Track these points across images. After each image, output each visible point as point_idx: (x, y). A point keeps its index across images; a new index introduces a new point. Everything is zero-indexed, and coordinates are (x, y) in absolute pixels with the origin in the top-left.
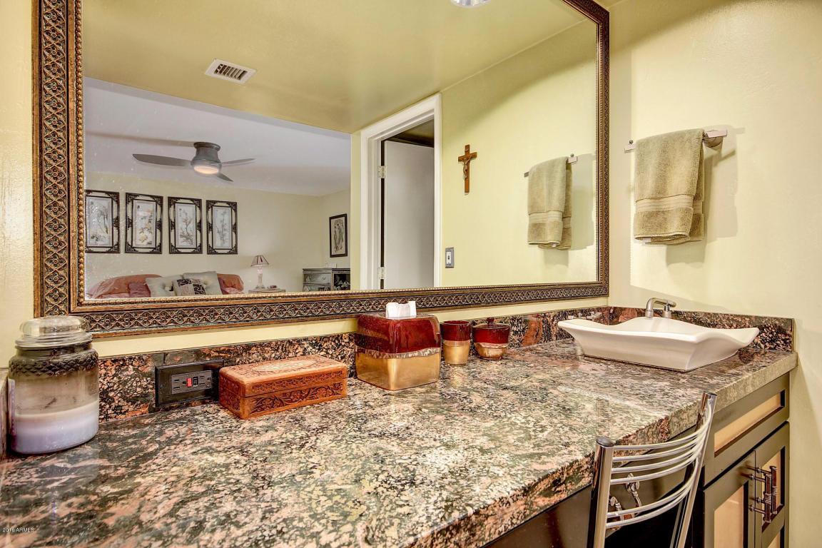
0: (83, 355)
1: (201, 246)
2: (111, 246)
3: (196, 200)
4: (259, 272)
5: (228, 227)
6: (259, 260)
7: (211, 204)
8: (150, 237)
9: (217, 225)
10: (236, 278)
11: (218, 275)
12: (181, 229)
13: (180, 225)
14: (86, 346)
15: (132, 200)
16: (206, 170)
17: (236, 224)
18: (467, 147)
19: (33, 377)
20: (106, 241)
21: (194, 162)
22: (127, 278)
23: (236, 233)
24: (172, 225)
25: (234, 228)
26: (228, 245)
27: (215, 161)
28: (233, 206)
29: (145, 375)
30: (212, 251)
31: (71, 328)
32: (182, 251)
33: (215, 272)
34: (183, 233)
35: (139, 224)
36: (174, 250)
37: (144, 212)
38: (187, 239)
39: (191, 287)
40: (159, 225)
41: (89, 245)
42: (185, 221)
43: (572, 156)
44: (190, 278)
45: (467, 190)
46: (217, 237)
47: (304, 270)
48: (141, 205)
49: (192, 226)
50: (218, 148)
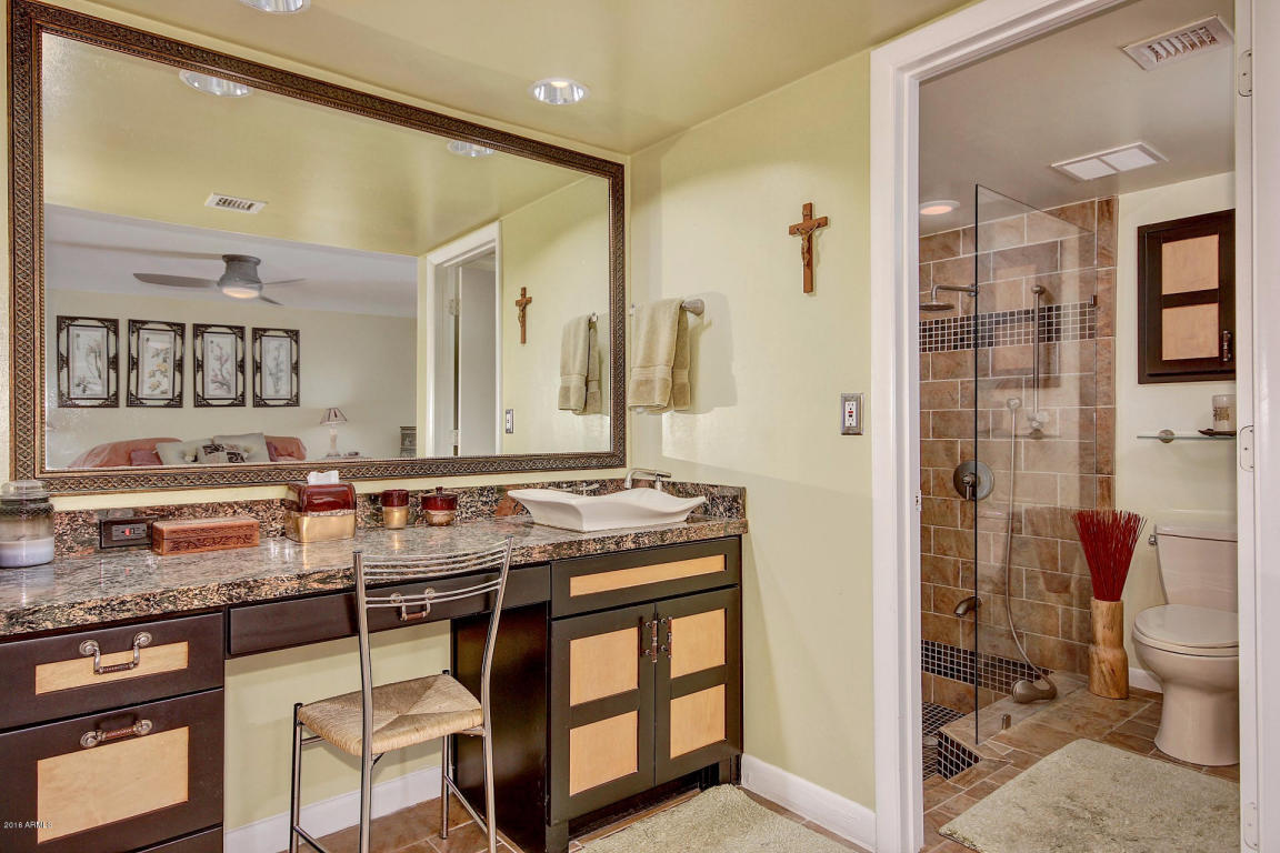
0: (43, 505)
1: (243, 395)
2: (106, 397)
3: (236, 327)
4: (332, 432)
5: (286, 367)
6: (333, 414)
7: (259, 333)
8: (166, 384)
9: (268, 364)
10: (295, 442)
11: (266, 437)
12: (213, 370)
13: (212, 365)
14: (45, 500)
15: (138, 330)
16: (239, 292)
17: (297, 363)
18: (524, 290)
19: (10, 518)
20: (98, 389)
21: (223, 282)
22: (128, 443)
23: (297, 374)
24: (199, 366)
25: (295, 368)
26: (285, 392)
27: (253, 280)
28: (294, 335)
29: (91, 525)
30: (260, 402)
31: (33, 487)
32: (215, 402)
33: (261, 434)
34: (216, 375)
35: (148, 364)
36: (201, 402)
37: (156, 347)
38: (222, 384)
39: (223, 455)
40: (179, 366)
41: (72, 396)
42: (220, 359)
43: (594, 315)
44: (223, 443)
45: (524, 341)
46: (269, 382)
47: (403, 428)
48: (151, 337)
49: (230, 366)
50: (258, 262)
